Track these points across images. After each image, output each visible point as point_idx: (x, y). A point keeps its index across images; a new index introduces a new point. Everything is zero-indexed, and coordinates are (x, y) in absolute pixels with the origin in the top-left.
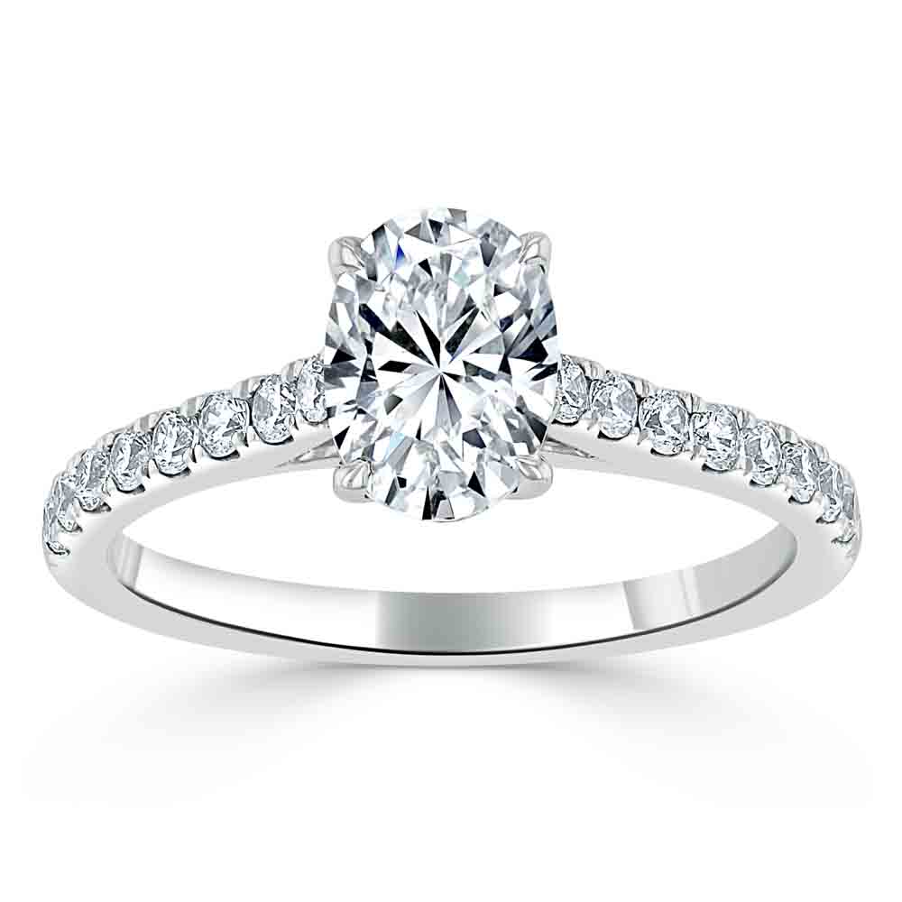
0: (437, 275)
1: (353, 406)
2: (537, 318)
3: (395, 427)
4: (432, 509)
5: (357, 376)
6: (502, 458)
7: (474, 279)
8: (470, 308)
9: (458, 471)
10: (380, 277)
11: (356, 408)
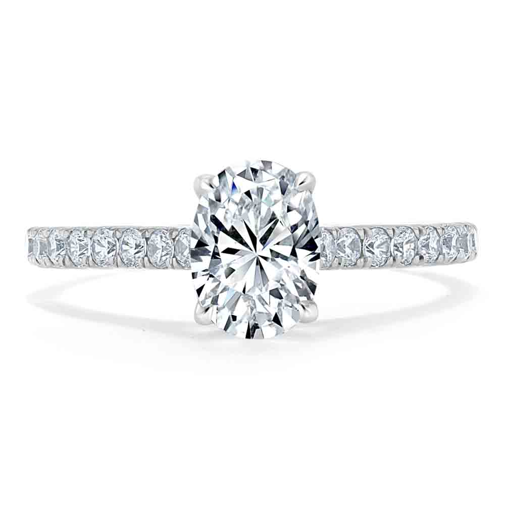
0: (255, 199)
1: (208, 272)
2: (311, 225)
3: (231, 286)
4: (251, 334)
5: (210, 255)
6: (292, 305)
7: (276, 202)
8: (273, 219)
9: (267, 312)
10: (222, 200)
11: (209, 273)
